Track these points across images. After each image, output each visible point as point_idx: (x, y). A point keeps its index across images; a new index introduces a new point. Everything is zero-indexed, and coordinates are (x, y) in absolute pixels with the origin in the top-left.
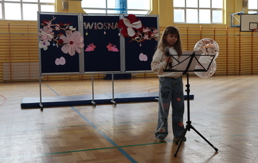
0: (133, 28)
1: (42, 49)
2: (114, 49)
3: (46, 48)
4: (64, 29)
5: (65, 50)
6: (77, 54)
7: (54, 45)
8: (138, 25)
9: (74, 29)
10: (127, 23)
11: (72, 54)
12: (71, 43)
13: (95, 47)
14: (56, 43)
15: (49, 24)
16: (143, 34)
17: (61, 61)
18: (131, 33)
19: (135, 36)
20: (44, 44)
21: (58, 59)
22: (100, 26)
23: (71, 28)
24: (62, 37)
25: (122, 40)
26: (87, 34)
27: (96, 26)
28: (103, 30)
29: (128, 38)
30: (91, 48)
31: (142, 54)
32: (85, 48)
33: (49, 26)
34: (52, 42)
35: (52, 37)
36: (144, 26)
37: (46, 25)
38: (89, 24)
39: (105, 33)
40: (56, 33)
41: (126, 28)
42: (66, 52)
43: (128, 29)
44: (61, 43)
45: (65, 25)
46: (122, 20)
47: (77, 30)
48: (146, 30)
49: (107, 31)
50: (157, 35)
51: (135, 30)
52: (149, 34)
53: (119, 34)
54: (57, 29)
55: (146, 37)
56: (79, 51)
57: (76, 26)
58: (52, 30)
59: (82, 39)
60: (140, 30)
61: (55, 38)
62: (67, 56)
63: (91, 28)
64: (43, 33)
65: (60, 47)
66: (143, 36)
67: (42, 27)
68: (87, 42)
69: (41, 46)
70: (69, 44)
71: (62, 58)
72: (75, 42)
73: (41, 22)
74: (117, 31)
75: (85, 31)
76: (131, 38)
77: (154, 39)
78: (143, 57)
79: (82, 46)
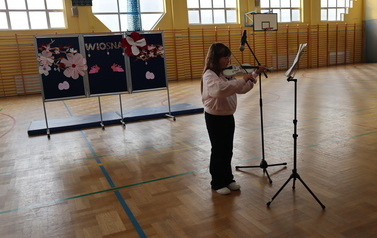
0: (138, 47)
1: (43, 75)
2: (119, 69)
3: (47, 74)
4: (65, 52)
5: (67, 73)
6: (81, 77)
7: (55, 69)
8: (142, 42)
9: (76, 51)
10: (130, 42)
11: (76, 77)
12: (74, 66)
13: (99, 68)
14: (57, 67)
15: (48, 48)
16: (149, 52)
17: (64, 86)
18: (135, 52)
19: (140, 55)
20: (45, 69)
21: (60, 84)
22: (102, 46)
23: (72, 50)
24: (63, 61)
25: (127, 60)
26: (89, 55)
27: (98, 46)
28: (106, 51)
29: (133, 58)
30: (95, 70)
31: (148, 73)
32: (89, 70)
33: (48, 50)
34: (52, 67)
35: (52, 61)
36: (149, 43)
37: (44, 49)
38: (90, 45)
39: (108, 53)
40: (56, 57)
41: (129, 47)
42: (69, 76)
43: (132, 48)
44: (63, 67)
45: (65, 47)
46: (125, 39)
47: (79, 52)
48: (151, 48)
49: (110, 51)
50: (163, 52)
52: (155, 51)
53: (123, 54)
54: (57, 52)
55: (152, 55)
56: (83, 74)
57: (77, 47)
58: (51, 54)
59: (84, 62)
60: (145, 48)
61: (55, 62)
62: (70, 80)
63: (93, 49)
64: (42, 58)
65: (62, 71)
66: (148, 53)
67: (40, 52)
68: (90, 64)
69: (41, 71)
70: (71, 68)
71: (66, 82)
72: (77, 64)
73: (39, 46)
74: (121, 51)
75: (87, 52)
76: (136, 57)
77: (159, 56)
78: (150, 76)
79: (86, 68)
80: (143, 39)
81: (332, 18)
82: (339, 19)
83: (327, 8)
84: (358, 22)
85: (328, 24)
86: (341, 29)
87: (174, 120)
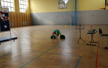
0: (2, 17)
8: (4, 15)
19: (3, 19)
31: (5, 25)
36: (6, 16)
55: (6, 20)
77: (8, 20)
80: (4, 14)
81: (22, 12)
82: (24, 12)
83: (21, 8)
84: (29, 13)
85: (22, 13)
86: (25, 15)
87: (14, 41)
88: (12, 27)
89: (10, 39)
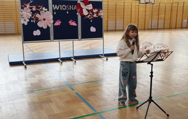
0: (87, 9)
1: (23, 24)
2: (74, 24)
3: (26, 24)
4: (39, 10)
5: (40, 24)
6: (48, 27)
7: (32, 21)
8: (90, 7)
9: (46, 10)
10: (82, 5)
11: (45, 27)
12: (44, 20)
13: (61, 22)
14: (33, 20)
15: (28, 6)
16: (93, 13)
17: (37, 33)
18: (85, 13)
19: (88, 15)
20: (25, 20)
21: (35, 31)
22: (64, 7)
23: (44, 9)
24: (38, 16)
25: (79, 18)
26: (55, 13)
27: (61, 7)
28: (66, 11)
29: (83, 16)
30: (58, 23)
31: (92, 27)
32: (54, 23)
33: (28, 8)
34: (30, 19)
35: (31, 15)
36: (94, 8)
37: (26, 6)
38: (56, 6)
39: (68, 12)
40: (33, 13)
41: (82, 9)
42: (41, 26)
43: (83, 10)
44: (37, 20)
45: (39, 6)
46: (79, 4)
47: (48, 10)
48: (95, 11)
49: (69, 11)
50: (102, 14)
51: (88, 11)
52: (97, 13)
53: (77, 14)
54: (34, 9)
55: (95, 15)
56: (50, 26)
57: (47, 7)
58: (30, 10)
59: (52, 17)
60: (91, 11)
61: (32, 16)
62: (41, 29)
63: (58, 9)
64: (24, 13)
65: (37, 23)
66: (93, 14)
67: (22, 8)
68: (55, 19)
69: (22, 22)
70: (43, 21)
71: (38, 31)
72: (47, 19)
73: (22, 4)
74: (76, 11)
75: (53, 11)
76: (85, 16)
77: (100, 17)
78: (93, 29)
79: (52, 22)
80: (91, 5)
87: (107, 59)
88: (107, 31)
89: (102, 55)
